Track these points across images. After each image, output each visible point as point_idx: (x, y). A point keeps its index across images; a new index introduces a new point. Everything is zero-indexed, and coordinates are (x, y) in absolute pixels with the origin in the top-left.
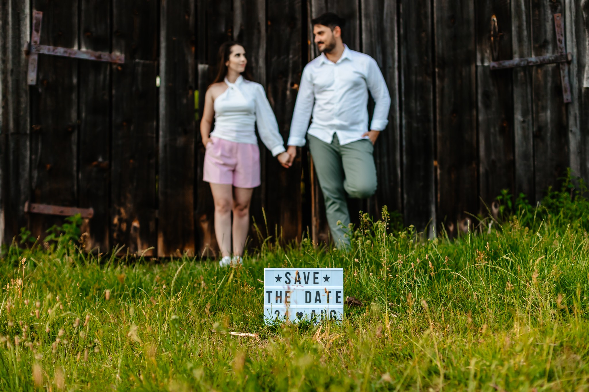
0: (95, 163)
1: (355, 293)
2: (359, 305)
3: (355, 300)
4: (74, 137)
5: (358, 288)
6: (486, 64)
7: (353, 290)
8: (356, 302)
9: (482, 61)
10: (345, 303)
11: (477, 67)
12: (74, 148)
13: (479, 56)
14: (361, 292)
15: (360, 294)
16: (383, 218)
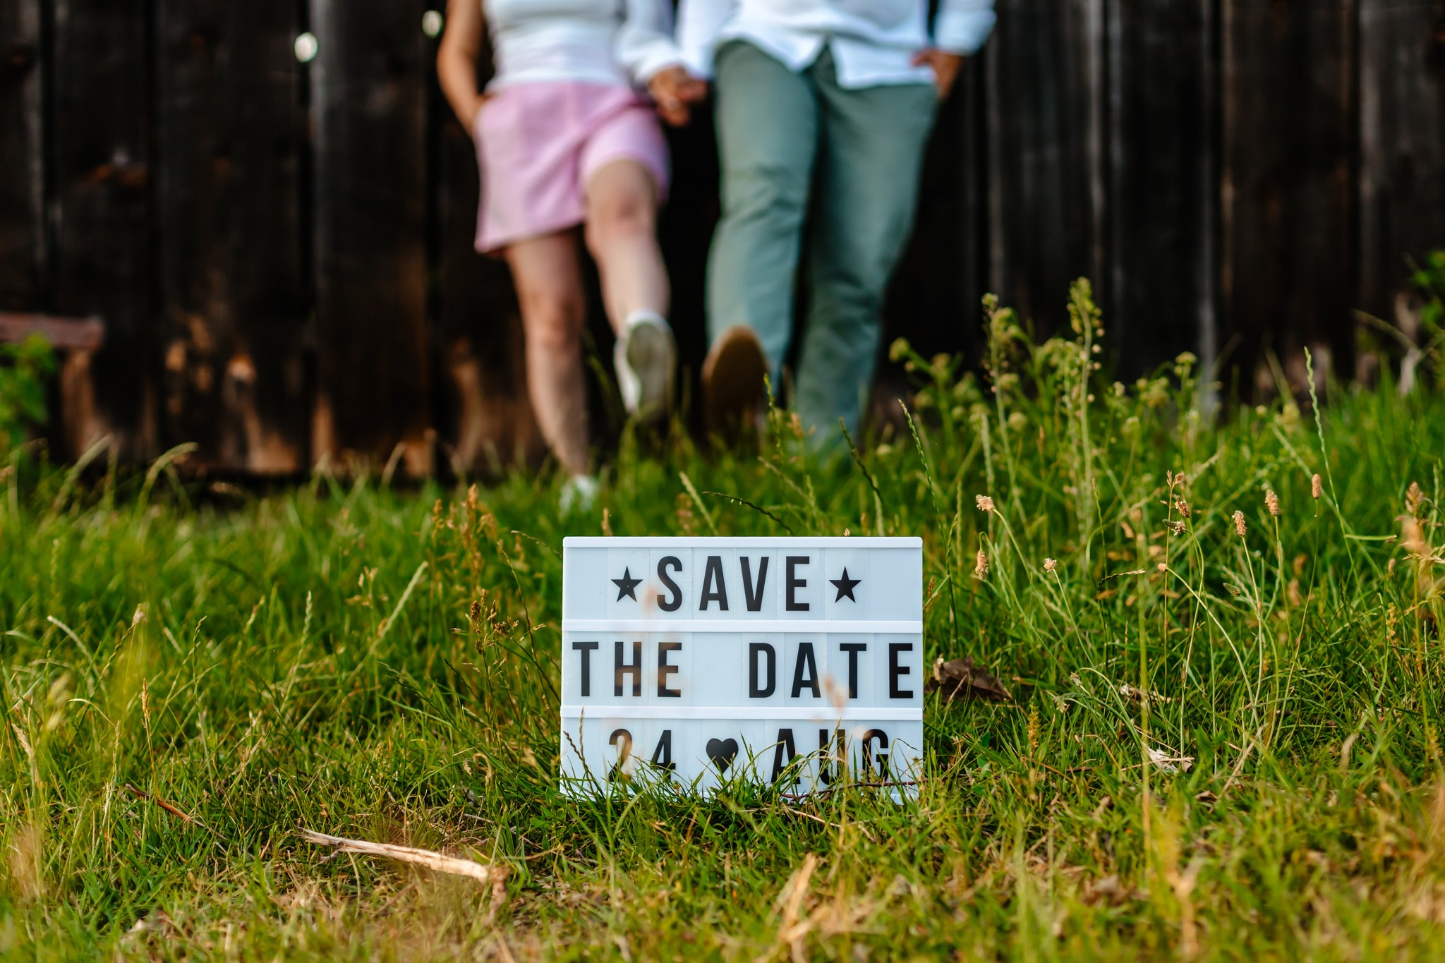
0: (103, 172)
1: (970, 635)
2: (993, 695)
3: (975, 672)
4: (33, 88)
5: (982, 617)
7: (963, 623)
8: (980, 683)
10: (931, 685)
12: (34, 122)
14: (998, 638)
15: (993, 644)
16: (1076, 325)
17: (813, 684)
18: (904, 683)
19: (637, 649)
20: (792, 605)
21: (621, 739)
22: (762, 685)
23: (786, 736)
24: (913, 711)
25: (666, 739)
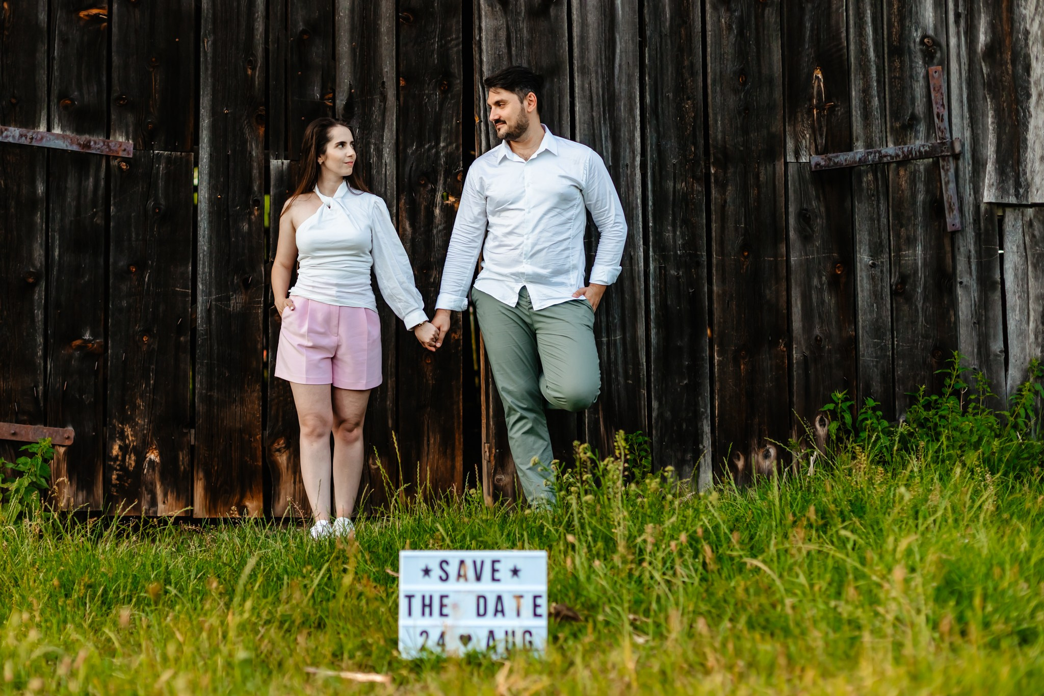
1: (566, 595)
2: (575, 618)
3: (569, 609)
5: (572, 587)
6: (804, 160)
7: (564, 590)
8: (570, 614)
9: (797, 154)
10: (550, 615)
11: (786, 164)
13: (790, 145)
14: (578, 594)
15: (576, 599)
16: (617, 452)
17: (502, 611)
18: (539, 611)
19: (431, 597)
20: (494, 579)
21: (424, 635)
22: (482, 611)
23: (491, 633)
24: (543, 623)
25: (442, 636)
